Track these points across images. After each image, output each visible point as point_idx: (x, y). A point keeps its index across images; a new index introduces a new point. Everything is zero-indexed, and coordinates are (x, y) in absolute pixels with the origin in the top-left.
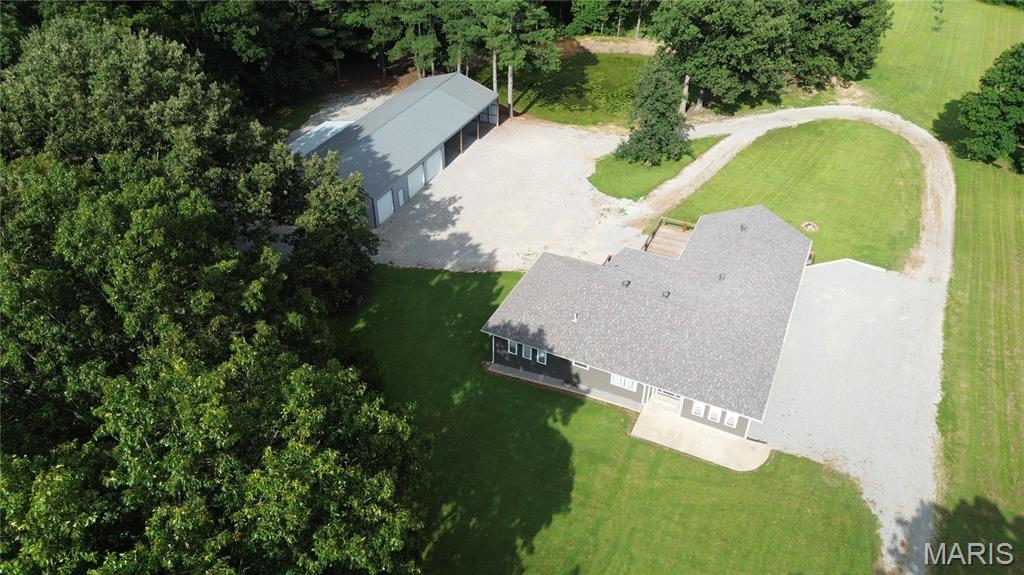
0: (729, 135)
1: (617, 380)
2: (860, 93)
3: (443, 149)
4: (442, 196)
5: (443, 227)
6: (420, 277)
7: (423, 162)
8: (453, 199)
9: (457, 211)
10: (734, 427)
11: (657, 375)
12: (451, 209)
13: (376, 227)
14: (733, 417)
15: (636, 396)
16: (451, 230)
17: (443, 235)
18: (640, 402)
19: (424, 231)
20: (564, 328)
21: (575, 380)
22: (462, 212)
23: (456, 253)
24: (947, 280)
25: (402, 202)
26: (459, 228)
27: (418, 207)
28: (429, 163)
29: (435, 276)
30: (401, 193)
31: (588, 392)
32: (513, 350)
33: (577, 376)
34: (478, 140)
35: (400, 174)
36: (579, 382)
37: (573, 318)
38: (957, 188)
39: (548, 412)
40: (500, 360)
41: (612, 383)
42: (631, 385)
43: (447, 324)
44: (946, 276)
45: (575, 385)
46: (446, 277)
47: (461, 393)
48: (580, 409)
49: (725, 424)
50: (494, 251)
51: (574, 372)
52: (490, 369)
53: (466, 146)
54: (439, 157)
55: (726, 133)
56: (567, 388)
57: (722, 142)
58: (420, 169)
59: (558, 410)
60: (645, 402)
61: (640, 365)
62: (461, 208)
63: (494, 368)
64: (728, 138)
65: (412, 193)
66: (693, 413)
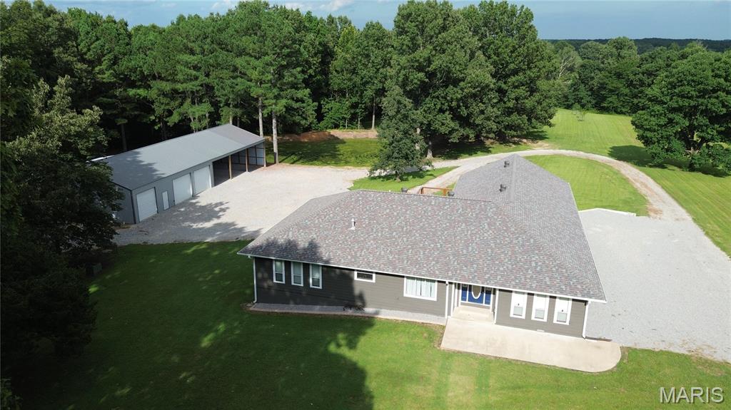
1: (411, 290)
2: (547, 145)
3: (212, 166)
4: (209, 203)
5: (208, 219)
6: (176, 249)
7: (190, 172)
8: (221, 204)
9: (223, 210)
10: (567, 323)
11: (461, 270)
12: (217, 209)
13: (135, 223)
14: (564, 308)
15: (437, 308)
16: (215, 221)
17: (208, 225)
18: (443, 315)
19: (187, 224)
20: (341, 237)
21: (359, 304)
22: (227, 210)
23: (218, 233)
24: (691, 219)
25: (166, 206)
26: (225, 219)
27: (182, 210)
28: (197, 175)
29: (192, 247)
30: (165, 195)
31: (377, 313)
32: (279, 277)
33: (361, 297)
34: (247, 173)
35: (164, 176)
36: (364, 305)
37: (350, 226)
39: (328, 339)
40: (265, 296)
41: (405, 295)
42: (428, 292)
43: (200, 279)
44: (688, 218)
45: (360, 308)
46: (204, 246)
47: (211, 336)
48: (370, 332)
49: (555, 321)
50: (260, 229)
51: (357, 292)
52: (251, 309)
53: (236, 173)
54: (206, 175)
55: (456, 165)
56: (350, 312)
57: (454, 170)
58: (187, 178)
59: (341, 336)
60: (449, 314)
61: (437, 262)
62: (227, 208)
63: (256, 307)
65: (178, 200)
66: (512, 315)
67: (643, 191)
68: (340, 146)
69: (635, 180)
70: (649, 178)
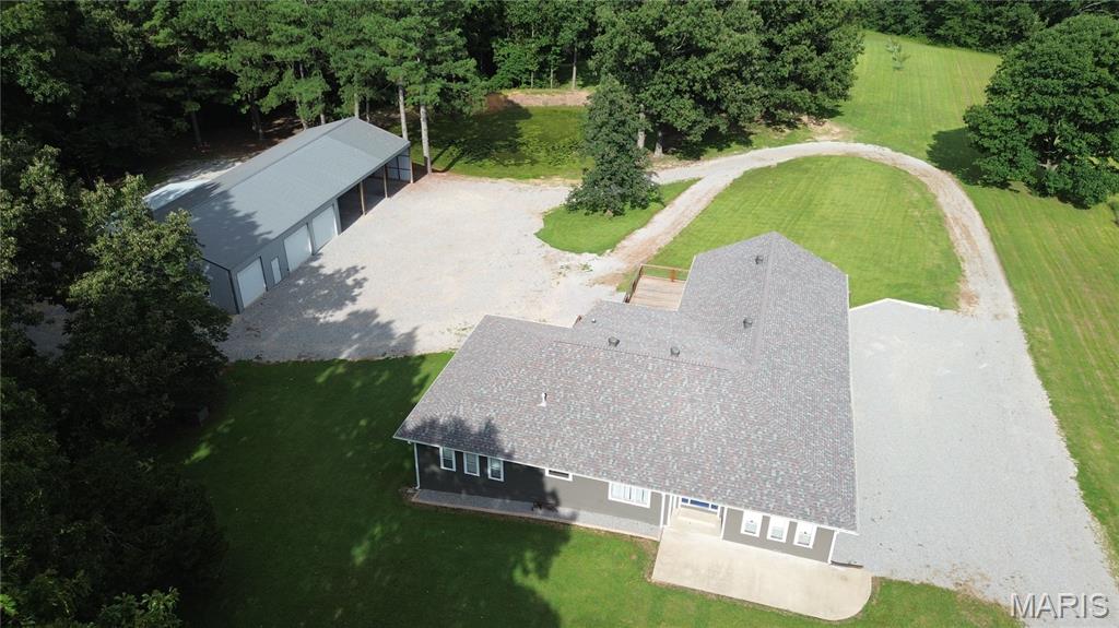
0: (700, 179)
1: (618, 492)
2: (838, 130)
3: (336, 206)
4: (337, 268)
5: (339, 305)
6: (301, 373)
7: (307, 222)
8: (354, 270)
9: (359, 284)
10: (811, 546)
11: (682, 477)
12: (350, 282)
13: (238, 312)
14: (807, 530)
15: (652, 515)
16: (350, 308)
17: (339, 316)
18: (658, 524)
19: (310, 313)
20: (527, 417)
21: (551, 501)
22: (366, 284)
23: (356, 336)
24: (1016, 316)
25: (277, 277)
26: (363, 304)
27: (301, 282)
28: (317, 223)
29: (324, 370)
30: (275, 264)
31: (574, 517)
32: (448, 463)
33: (554, 495)
34: (386, 200)
35: (271, 237)
36: (558, 503)
37: (538, 400)
38: (981, 215)
39: (512, 559)
40: (430, 482)
41: (610, 498)
42: (640, 497)
43: (343, 437)
44: (1012, 311)
45: (552, 509)
46: (341, 370)
47: (366, 545)
48: (565, 550)
49: (796, 543)
50: (416, 329)
51: (549, 488)
52: (413, 500)
53: (370, 205)
54: (331, 218)
55: (696, 177)
56: (540, 514)
57: (693, 187)
58: (303, 230)
59: (529, 555)
60: (665, 523)
61: (652, 465)
62: (365, 279)
63: (419, 496)
64: (698, 183)
65: (293, 266)
66: (742, 532)
67: (962, 248)
68: (522, 124)
69: (955, 219)
70: (977, 213)
